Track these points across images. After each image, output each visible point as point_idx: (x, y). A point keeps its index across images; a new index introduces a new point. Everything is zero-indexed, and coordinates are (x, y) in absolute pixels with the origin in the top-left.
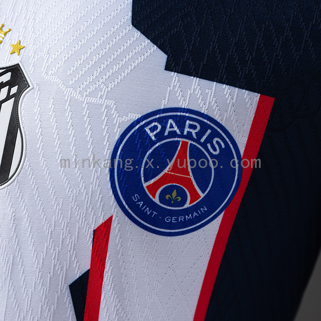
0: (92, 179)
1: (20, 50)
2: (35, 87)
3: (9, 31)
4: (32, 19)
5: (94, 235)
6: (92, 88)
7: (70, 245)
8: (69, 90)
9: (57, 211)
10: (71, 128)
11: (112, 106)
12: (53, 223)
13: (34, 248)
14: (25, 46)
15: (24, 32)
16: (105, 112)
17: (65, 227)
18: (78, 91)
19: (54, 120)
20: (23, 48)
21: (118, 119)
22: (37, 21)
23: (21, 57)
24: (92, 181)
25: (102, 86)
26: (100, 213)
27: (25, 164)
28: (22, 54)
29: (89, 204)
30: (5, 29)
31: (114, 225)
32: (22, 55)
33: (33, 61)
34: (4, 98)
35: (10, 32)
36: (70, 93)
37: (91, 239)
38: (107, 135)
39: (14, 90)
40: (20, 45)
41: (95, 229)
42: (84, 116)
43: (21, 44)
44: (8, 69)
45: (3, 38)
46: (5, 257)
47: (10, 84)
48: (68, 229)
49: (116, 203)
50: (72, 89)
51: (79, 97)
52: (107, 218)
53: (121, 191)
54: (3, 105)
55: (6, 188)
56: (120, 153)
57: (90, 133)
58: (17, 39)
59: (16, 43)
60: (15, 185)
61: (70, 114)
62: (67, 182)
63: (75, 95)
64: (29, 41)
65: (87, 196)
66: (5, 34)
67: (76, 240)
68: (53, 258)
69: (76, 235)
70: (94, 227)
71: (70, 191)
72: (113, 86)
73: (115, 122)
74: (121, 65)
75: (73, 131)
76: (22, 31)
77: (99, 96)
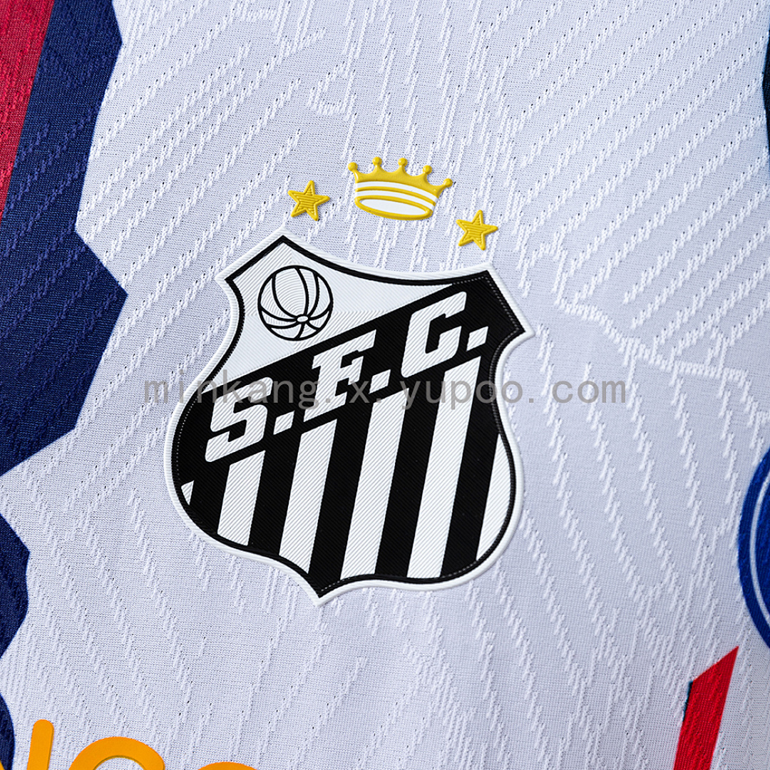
0: (696, 562)
1: (486, 236)
2: (538, 333)
3: (448, 186)
4: (508, 156)
5: (689, 693)
6: (691, 338)
7: (630, 718)
8: (630, 344)
9: (603, 640)
10: (643, 438)
11: (741, 384)
12: (592, 668)
13: (541, 729)
14: (499, 225)
15: (489, 188)
16: (726, 399)
17: (621, 677)
18: (655, 347)
19: (597, 418)
20: (494, 232)
21: (758, 417)
22: (524, 164)
23: (492, 253)
24: (694, 567)
25: (714, 335)
26: (709, 642)
27: (521, 526)
28: (494, 246)
29: (683, 623)
30: (436, 181)
31: (739, 668)
32: (492, 250)
33: (526, 265)
34: (451, 356)
35: (453, 189)
36: (634, 351)
37: (683, 704)
38: (734, 454)
39: (478, 337)
40: (484, 222)
41: (693, 679)
42: (675, 408)
43: (487, 221)
44: (456, 285)
45: (434, 204)
46: (465, 750)
47: (466, 321)
48: (627, 680)
49: (749, 618)
50: (638, 341)
51: (658, 362)
52: (725, 654)
53: (762, 590)
54: (447, 373)
55: (471, 584)
56: (765, 499)
57: (691, 450)
58: (472, 207)
59: (471, 218)
60: (494, 576)
61: (638, 404)
62: (633, 568)
63: (646, 356)
64: (507, 213)
65: (681, 603)
66: (439, 193)
67: (645, 707)
68: (588, 749)
69: (647, 696)
70: (691, 674)
71: (639, 590)
72: (740, 335)
73: (750, 423)
74: (755, 283)
75: (648, 445)
76: (485, 188)
77: (708, 360)
